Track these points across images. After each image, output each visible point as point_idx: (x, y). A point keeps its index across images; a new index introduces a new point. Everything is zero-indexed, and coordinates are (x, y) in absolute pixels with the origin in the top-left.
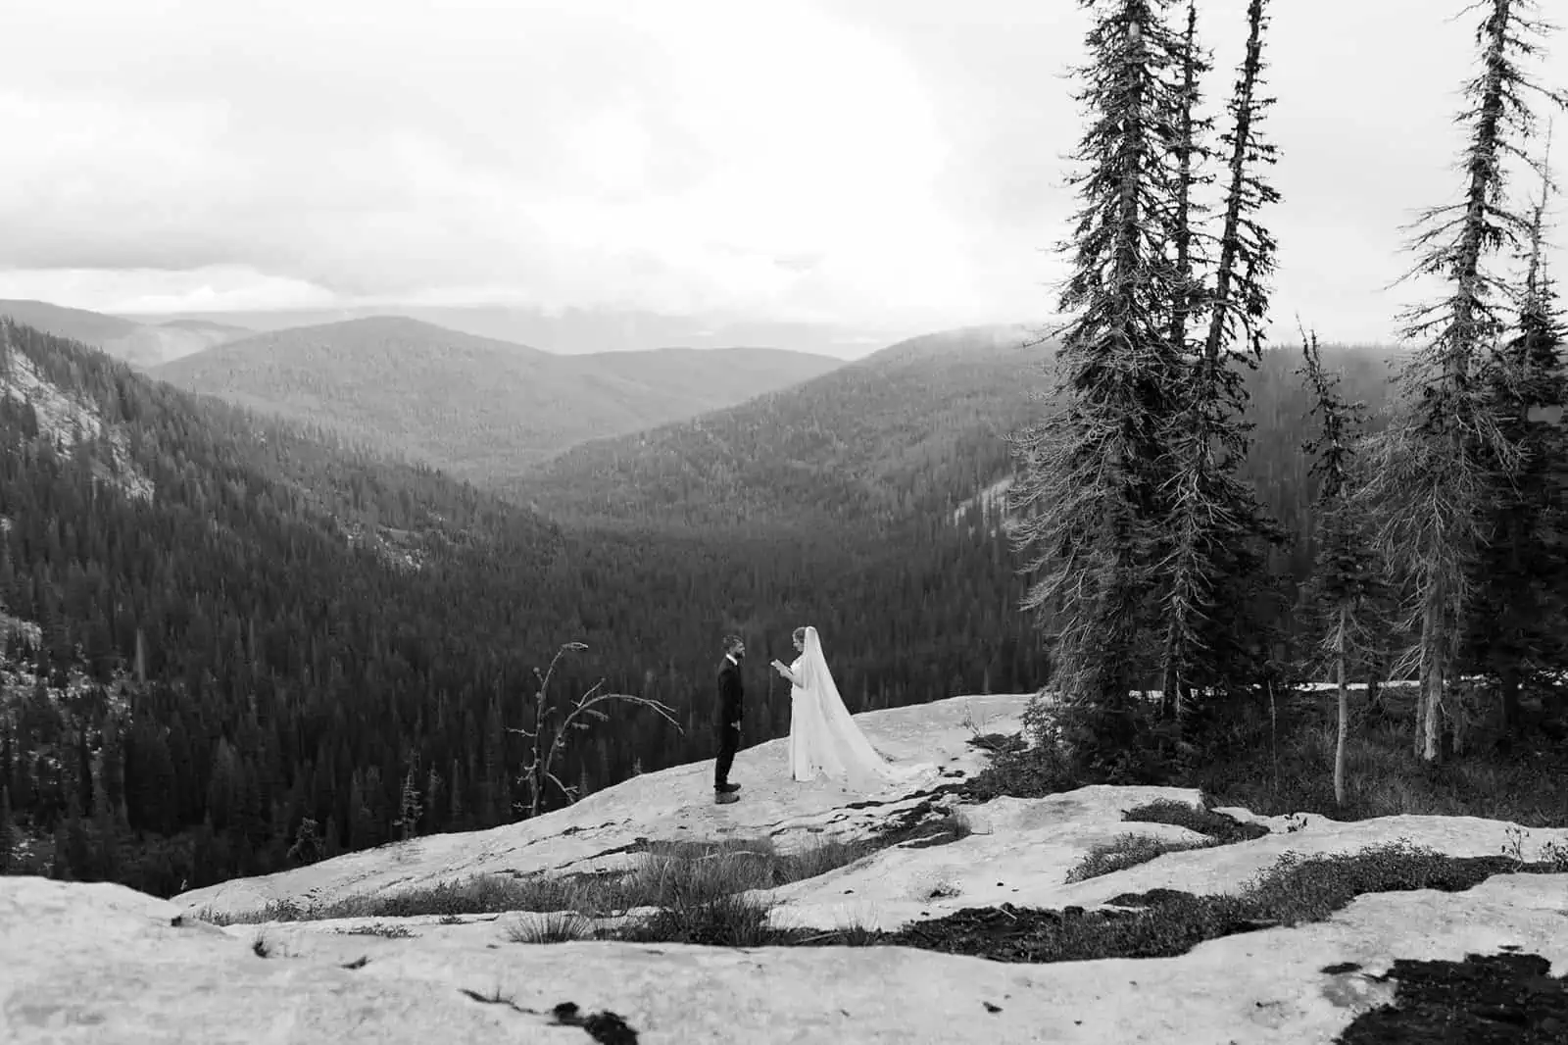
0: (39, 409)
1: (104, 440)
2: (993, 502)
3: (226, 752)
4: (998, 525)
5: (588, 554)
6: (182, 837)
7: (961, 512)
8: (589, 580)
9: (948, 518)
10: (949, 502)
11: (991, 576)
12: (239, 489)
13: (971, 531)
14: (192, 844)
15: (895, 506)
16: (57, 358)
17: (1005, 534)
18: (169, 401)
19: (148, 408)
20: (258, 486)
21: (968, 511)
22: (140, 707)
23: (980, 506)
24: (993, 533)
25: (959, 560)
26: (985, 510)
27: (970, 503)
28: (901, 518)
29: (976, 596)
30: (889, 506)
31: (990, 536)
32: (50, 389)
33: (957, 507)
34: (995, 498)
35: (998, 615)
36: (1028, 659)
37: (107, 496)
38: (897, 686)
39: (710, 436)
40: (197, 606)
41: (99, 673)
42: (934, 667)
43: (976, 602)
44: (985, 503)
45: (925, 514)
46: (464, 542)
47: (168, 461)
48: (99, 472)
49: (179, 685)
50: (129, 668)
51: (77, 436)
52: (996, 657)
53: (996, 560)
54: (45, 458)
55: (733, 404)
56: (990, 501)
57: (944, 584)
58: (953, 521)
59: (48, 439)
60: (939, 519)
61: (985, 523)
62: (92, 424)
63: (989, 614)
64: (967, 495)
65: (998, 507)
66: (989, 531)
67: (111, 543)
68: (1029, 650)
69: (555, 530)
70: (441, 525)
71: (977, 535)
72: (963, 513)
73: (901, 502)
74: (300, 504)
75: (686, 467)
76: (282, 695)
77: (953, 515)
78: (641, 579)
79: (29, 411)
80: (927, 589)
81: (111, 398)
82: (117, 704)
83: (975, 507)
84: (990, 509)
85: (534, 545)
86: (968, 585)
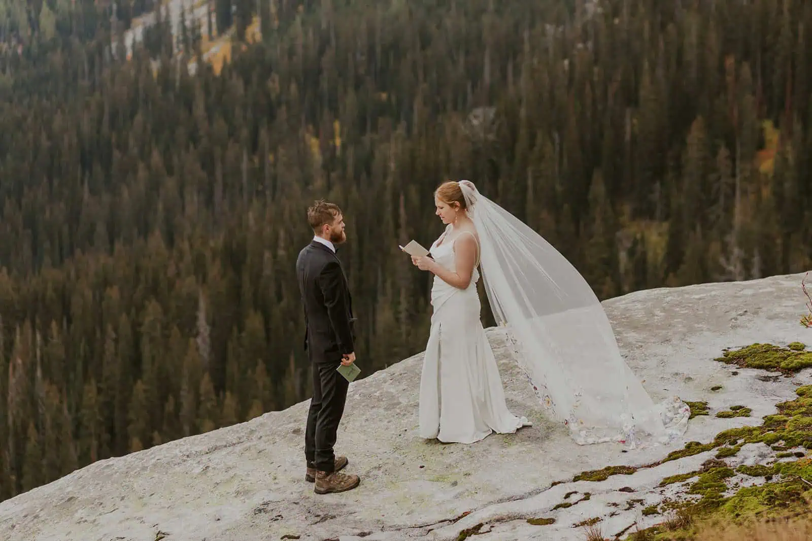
2: (189, 18)
4: (199, 54)
7: (134, 35)
9: (114, 45)
10: (113, 19)
11: (193, 138)
13: (155, 66)
15: (25, 32)
17: (210, 69)
21: (147, 33)
23: (167, 23)
24: (192, 67)
25: (139, 118)
26: (175, 31)
27: (149, 19)
28: (35, 50)
29: (170, 171)
30: (14, 28)
31: (185, 71)
33: (128, 26)
34: (192, 9)
35: (209, 201)
36: (268, 271)
38: (54, 324)
42: (113, 293)
43: (170, 183)
44: (175, 20)
45: (75, 41)
52: (214, 270)
53: (200, 110)
56: (182, 15)
57: (117, 154)
58: (122, 50)
60: (100, 50)
61: (178, 53)
63: (193, 201)
64: (143, 8)
65: (196, 27)
66: (184, 63)
68: (267, 255)
71: (165, 71)
72: (139, 37)
73: (34, 24)
77: (122, 41)
80: (85, 162)
83: (158, 25)
84: (184, 29)
86: (156, 158)
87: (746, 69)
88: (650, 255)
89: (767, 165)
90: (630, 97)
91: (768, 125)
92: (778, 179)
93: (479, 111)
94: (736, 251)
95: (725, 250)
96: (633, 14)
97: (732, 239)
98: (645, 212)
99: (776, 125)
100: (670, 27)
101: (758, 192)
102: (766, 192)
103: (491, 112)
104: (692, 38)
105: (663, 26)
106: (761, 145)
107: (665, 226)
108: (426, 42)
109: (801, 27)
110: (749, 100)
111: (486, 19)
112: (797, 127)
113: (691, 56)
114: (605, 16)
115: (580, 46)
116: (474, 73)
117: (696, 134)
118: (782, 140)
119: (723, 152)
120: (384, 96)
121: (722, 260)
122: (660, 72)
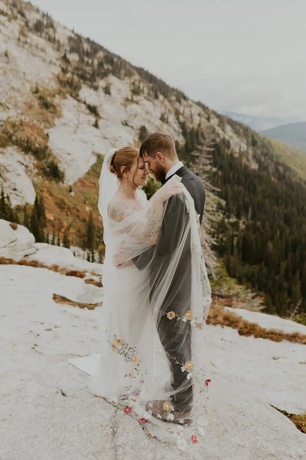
0: (231, 142)
1: (247, 152)
3: (270, 245)
6: (254, 266)
12: (281, 169)
14: (257, 269)
16: (238, 127)
18: (265, 142)
19: (259, 143)
20: (287, 169)
22: (248, 228)
32: (235, 136)
37: (246, 167)
40: (267, 202)
41: (238, 216)
47: (263, 159)
48: (244, 161)
49: (258, 224)
50: (246, 216)
51: (240, 150)
54: (231, 155)
59: (233, 150)
62: (244, 147)
67: (246, 181)
74: (298, 176)
76: (287, 231)
79: (229, 142)
81: (250, 140)
82: (242, 226)
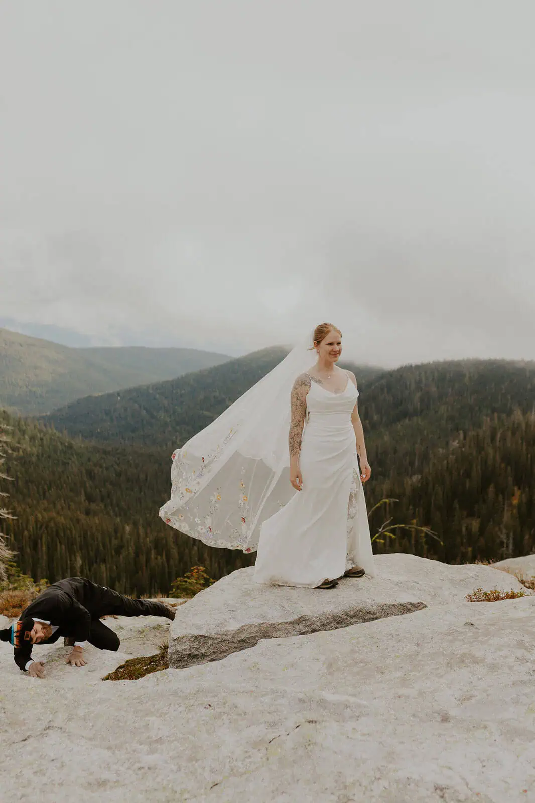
5: (89, 460)
8: (91, 475)
39: (157, 396)
46: (18, 451)
55: (170, 379)
69: (70, 447)
70: (5, 442)
75: (144, 412)
78: (119, 474)
85: (59, 454)
87: (509, 468)
88: (473, 530)
89: (515, 502)
90: (468, 474)
91: (516, 488)
92: (519, 507)
93: (416, 476)
94: (504, 531)
95: (500, 530)
96: (470, 447)
97: (502, 526)
98: (471, 515)
99: (519, 488)
100: (483, 452)
101: (512, 511)
102: (515, 511)
103: (419, 477)
104: (491, 456)
105: (480, 453)
106: (513, 495)
107: (478, 521)
108: (396, 451)
109: (529, 456)
110: (510, 479)
111: (417, 446)
112: (527, 489)
113: (490, 462)
114: (460, 447)
115: (451, 456)
116: (411, 463)
117: (491, 489)
118: (522, 494)
119: (500, 497)
120: (380, 469)
121: (499, 533)
122: (479, 467)
